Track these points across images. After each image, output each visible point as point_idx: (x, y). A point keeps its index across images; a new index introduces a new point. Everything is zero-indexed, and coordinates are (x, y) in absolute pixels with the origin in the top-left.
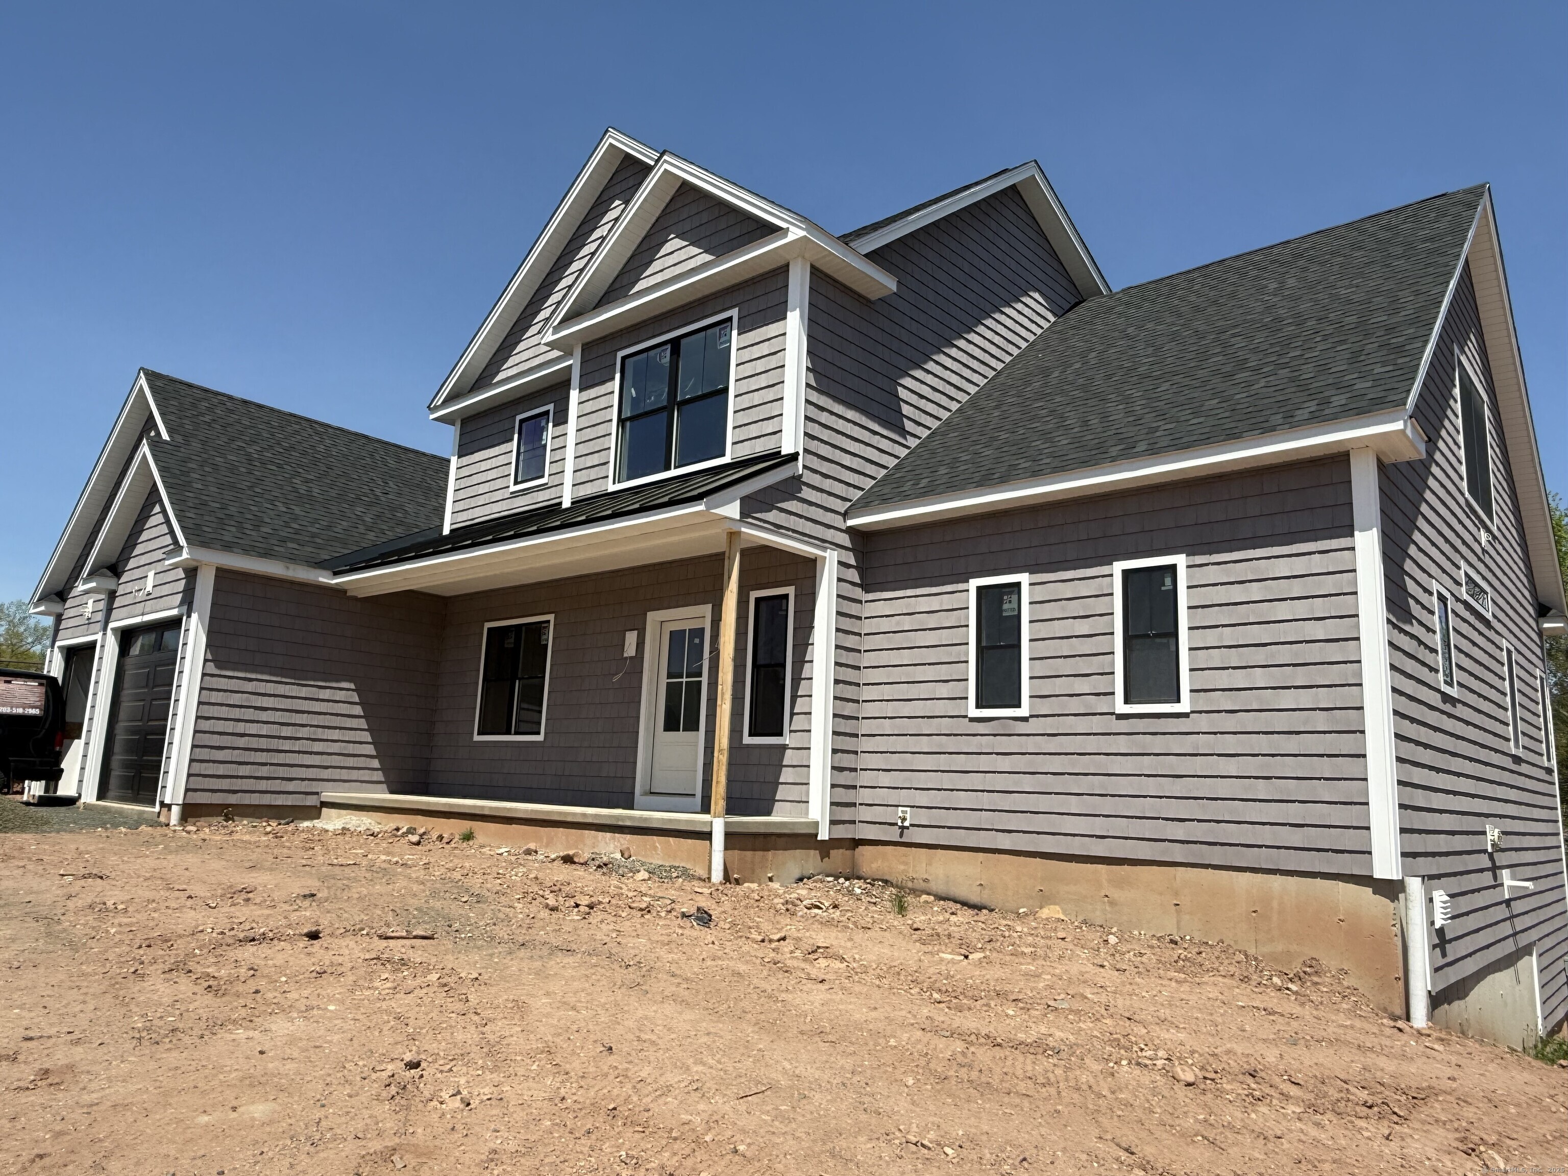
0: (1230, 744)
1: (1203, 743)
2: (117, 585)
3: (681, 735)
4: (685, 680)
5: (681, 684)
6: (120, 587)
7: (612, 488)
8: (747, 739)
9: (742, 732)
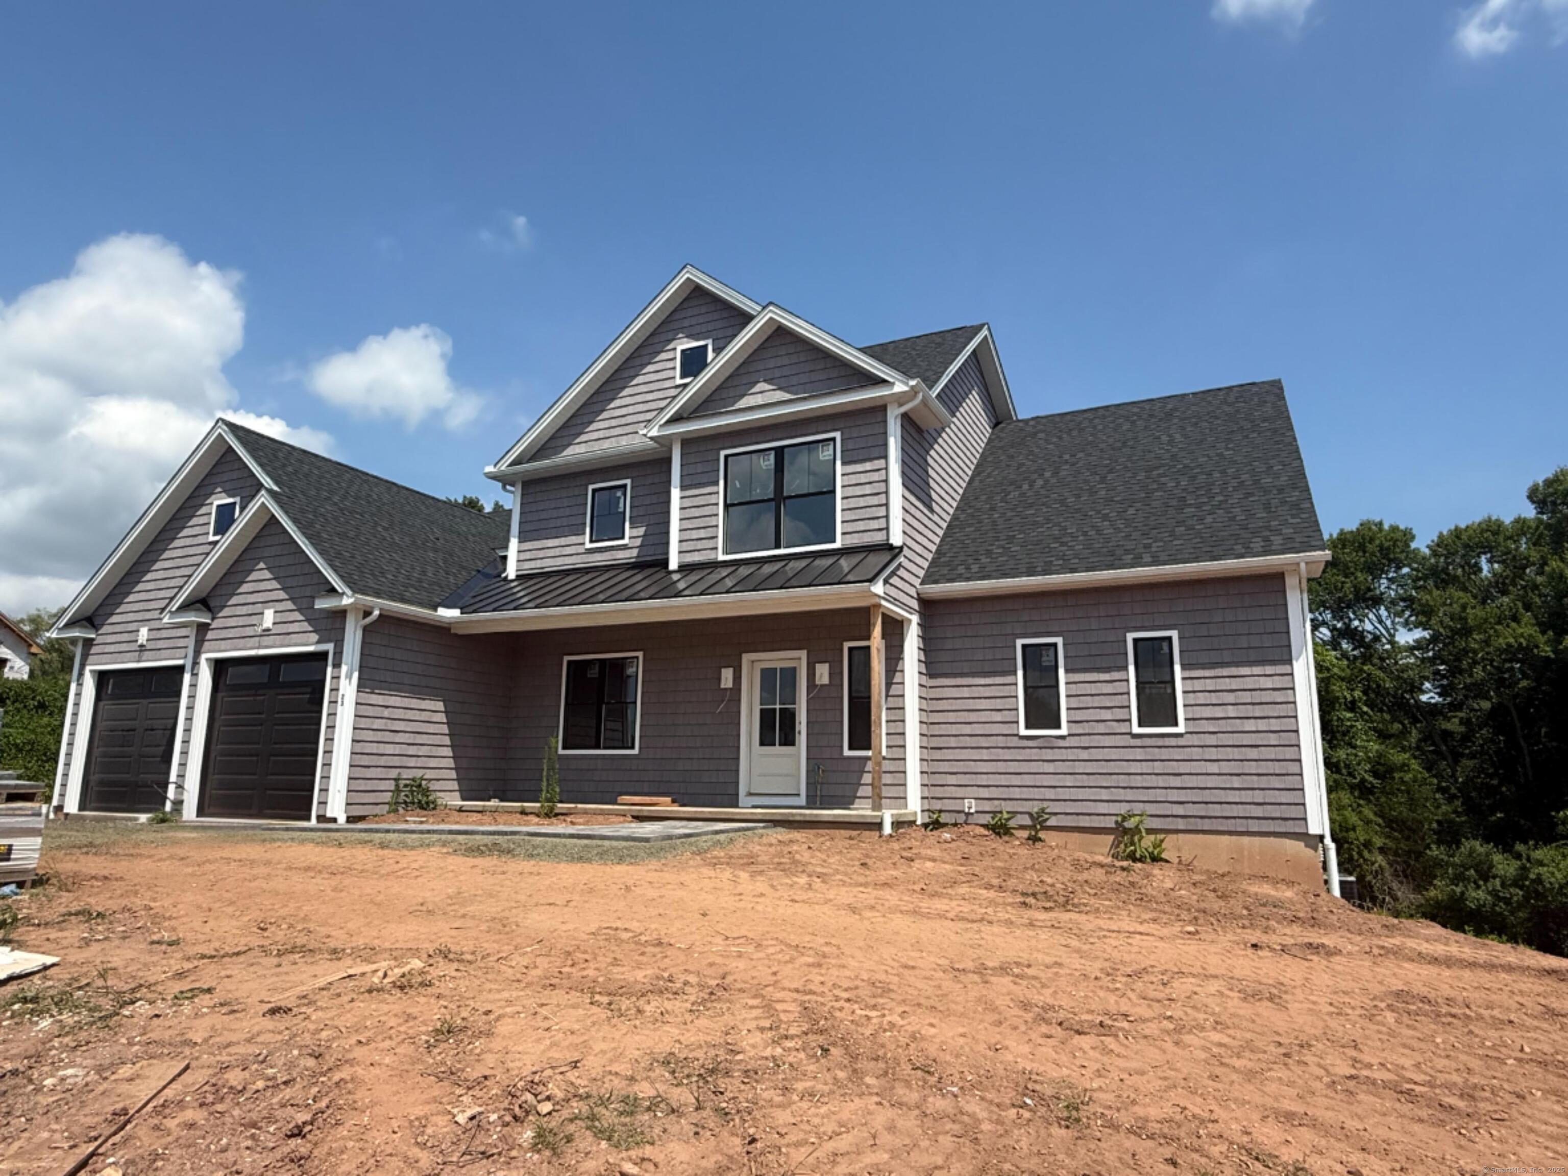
0: (1212, 754)
1: (1196, 753)
2: (213, 619)
3: (778, 749)
4: (778, 707)
5: (775, 710)
6: (216, 621)
7: (722, 557)
8: (847, 752)
9: (842, 747)
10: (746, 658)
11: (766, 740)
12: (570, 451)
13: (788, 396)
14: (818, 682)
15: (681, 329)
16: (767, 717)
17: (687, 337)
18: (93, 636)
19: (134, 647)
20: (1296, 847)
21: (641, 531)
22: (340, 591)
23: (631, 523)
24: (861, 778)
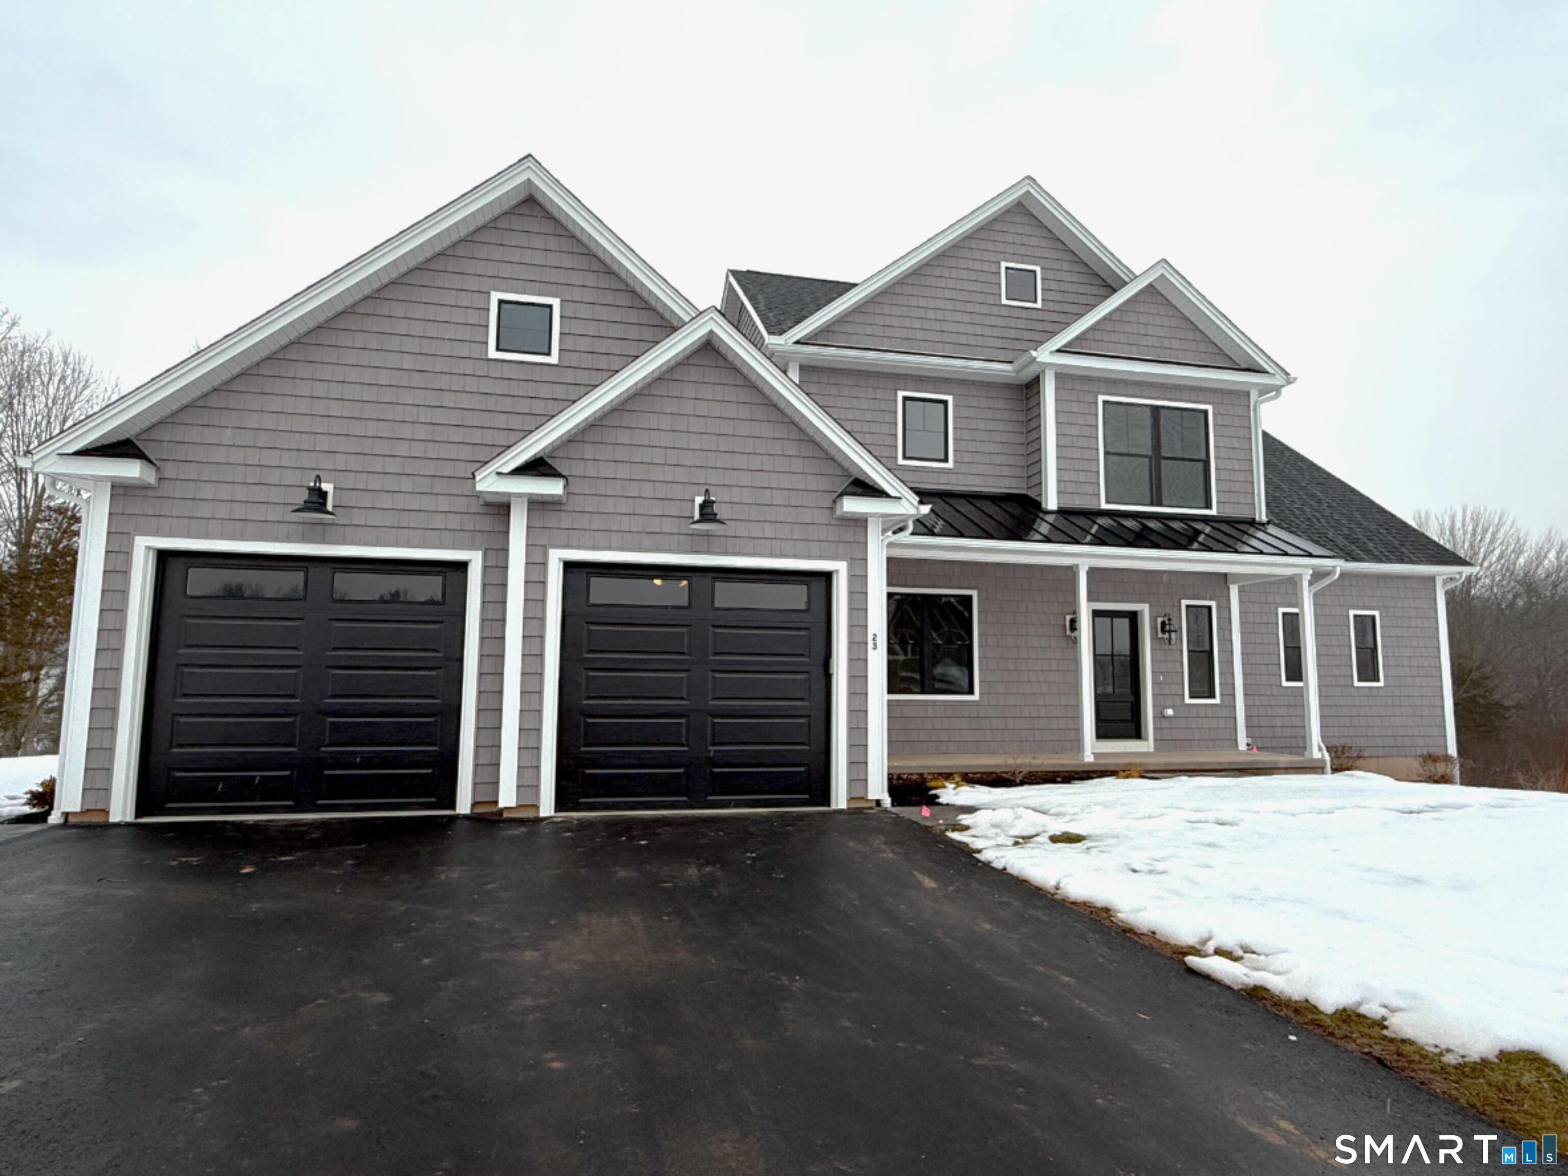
0: (1398, 701)
2: (569, 494)
6: (574, 499)
7: (1104, 506)
8: (1188, 701)
9: (1183, 695)
15: (1004, 243)
17: (1010, 254)
18: (153, 481)
21: (967, 457)
22: (893, 494)
23: (955, 446)
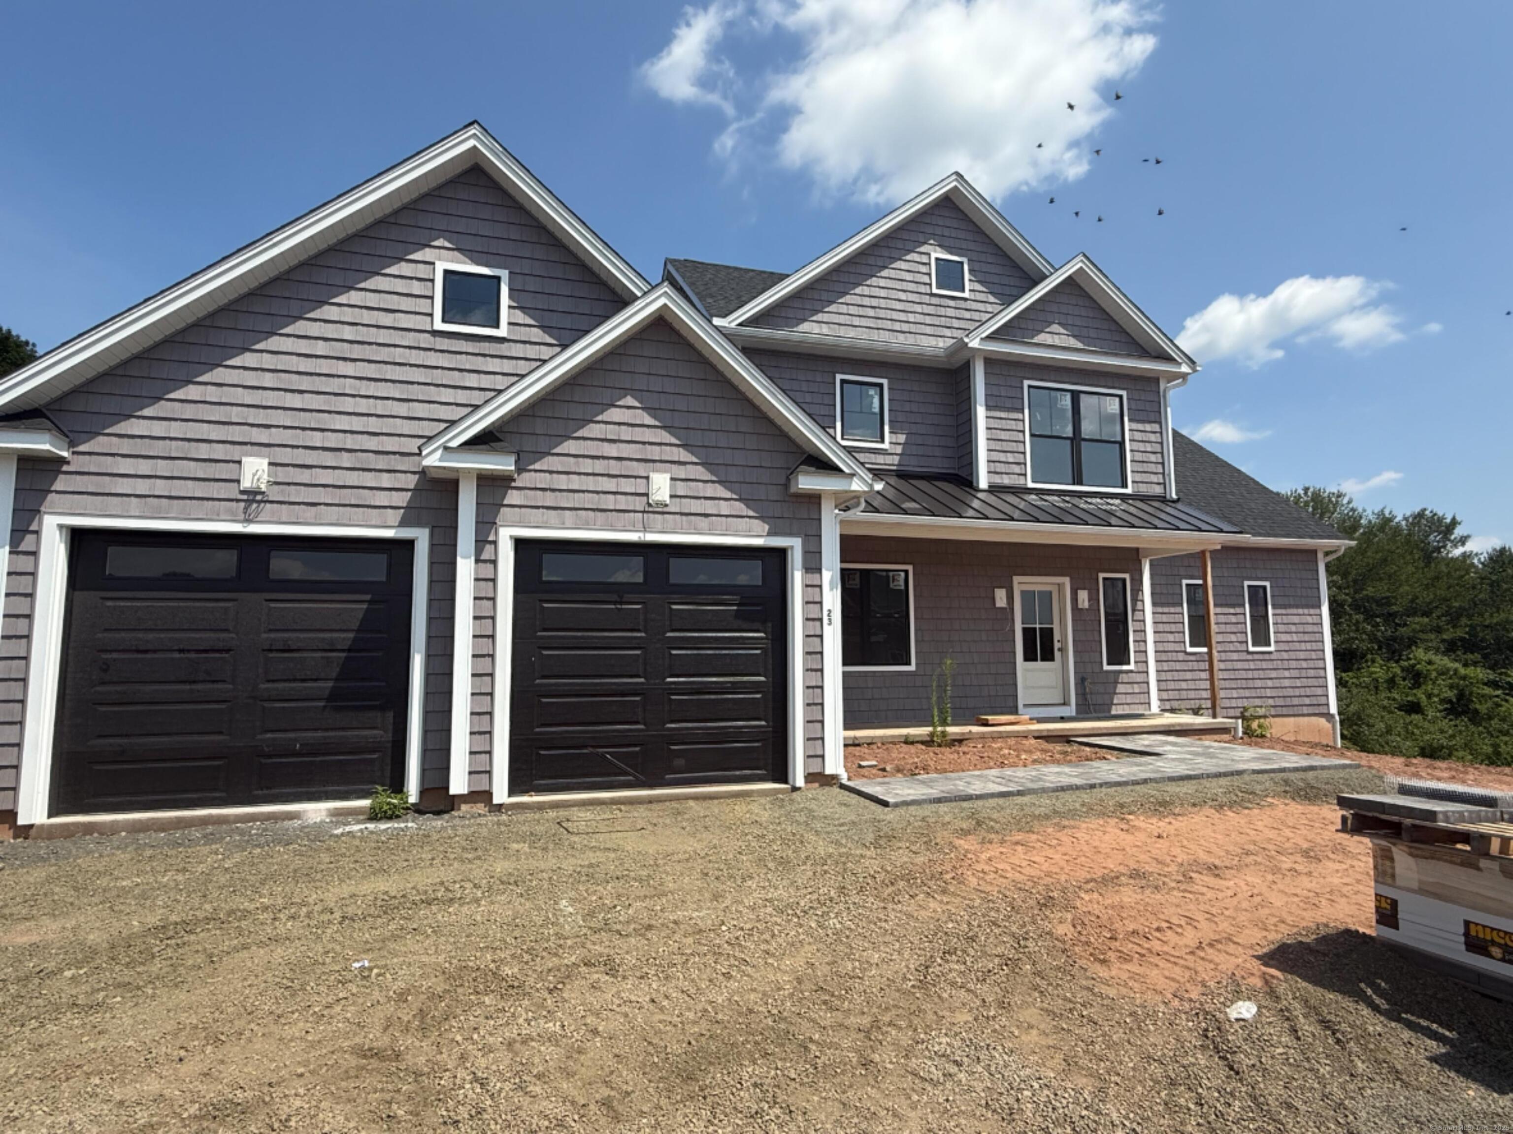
0: (1287, 664)
1: (1279, 664)
2: (520, 470)
3: (1039, 664)
4: (1038, 626)
5: (1035, 629)
6: (525, 475)
7: (1031, 485)
8: (1106, 667)
9: (1101, 663)
10: (1016, 579)
11: (1030, 656)
12: (805, 327)
13: (1080, 345)
14: (1080, 606)
15: (933, 235)
16: (1028, 633)
17: (939, 246)
18: (65, 454)
19: (230, 491)
20: (1322, 721)
21: (902, 438)
22: (846, 470)
23: (891, 427)
24: (1115, 688)
